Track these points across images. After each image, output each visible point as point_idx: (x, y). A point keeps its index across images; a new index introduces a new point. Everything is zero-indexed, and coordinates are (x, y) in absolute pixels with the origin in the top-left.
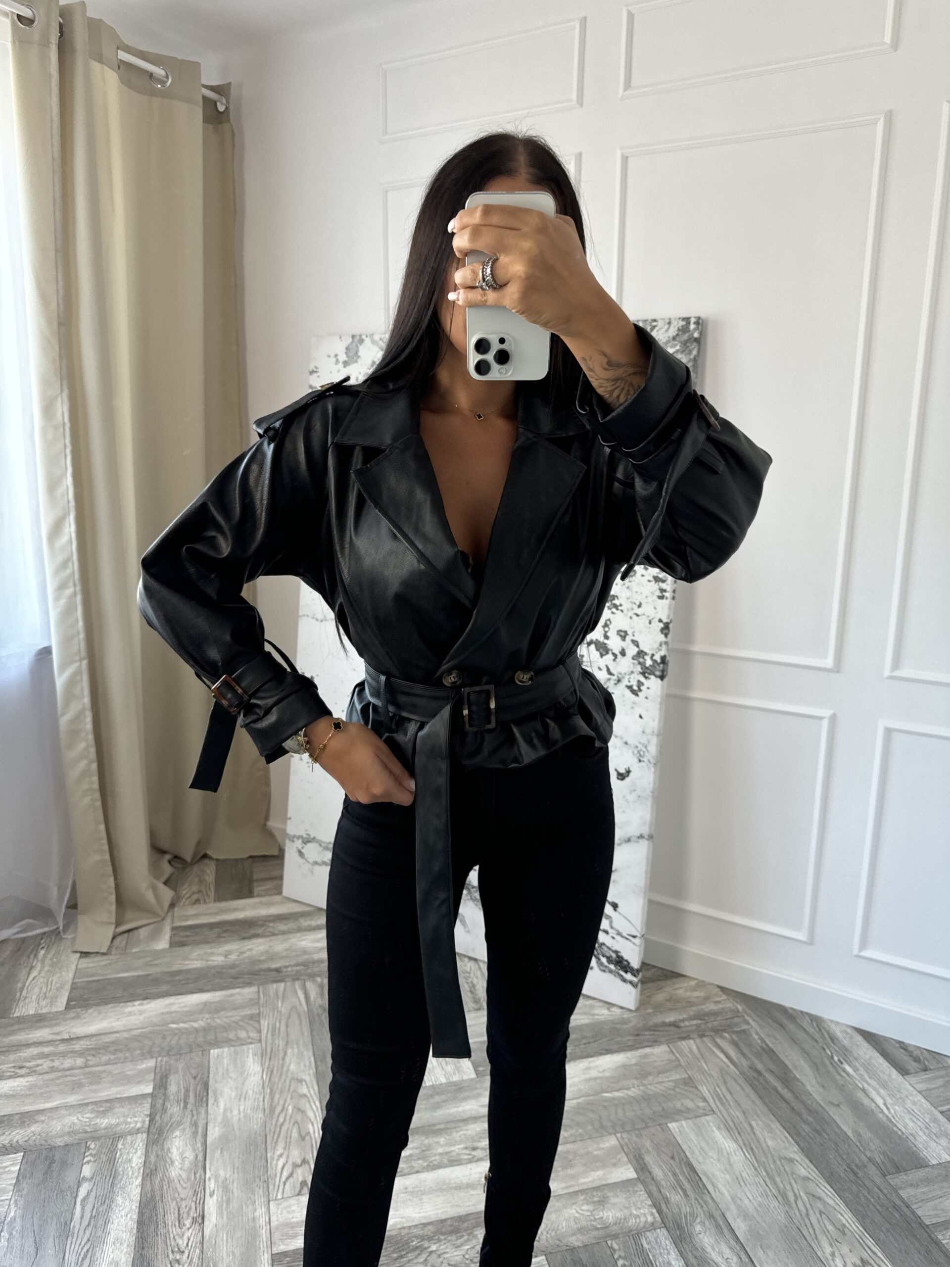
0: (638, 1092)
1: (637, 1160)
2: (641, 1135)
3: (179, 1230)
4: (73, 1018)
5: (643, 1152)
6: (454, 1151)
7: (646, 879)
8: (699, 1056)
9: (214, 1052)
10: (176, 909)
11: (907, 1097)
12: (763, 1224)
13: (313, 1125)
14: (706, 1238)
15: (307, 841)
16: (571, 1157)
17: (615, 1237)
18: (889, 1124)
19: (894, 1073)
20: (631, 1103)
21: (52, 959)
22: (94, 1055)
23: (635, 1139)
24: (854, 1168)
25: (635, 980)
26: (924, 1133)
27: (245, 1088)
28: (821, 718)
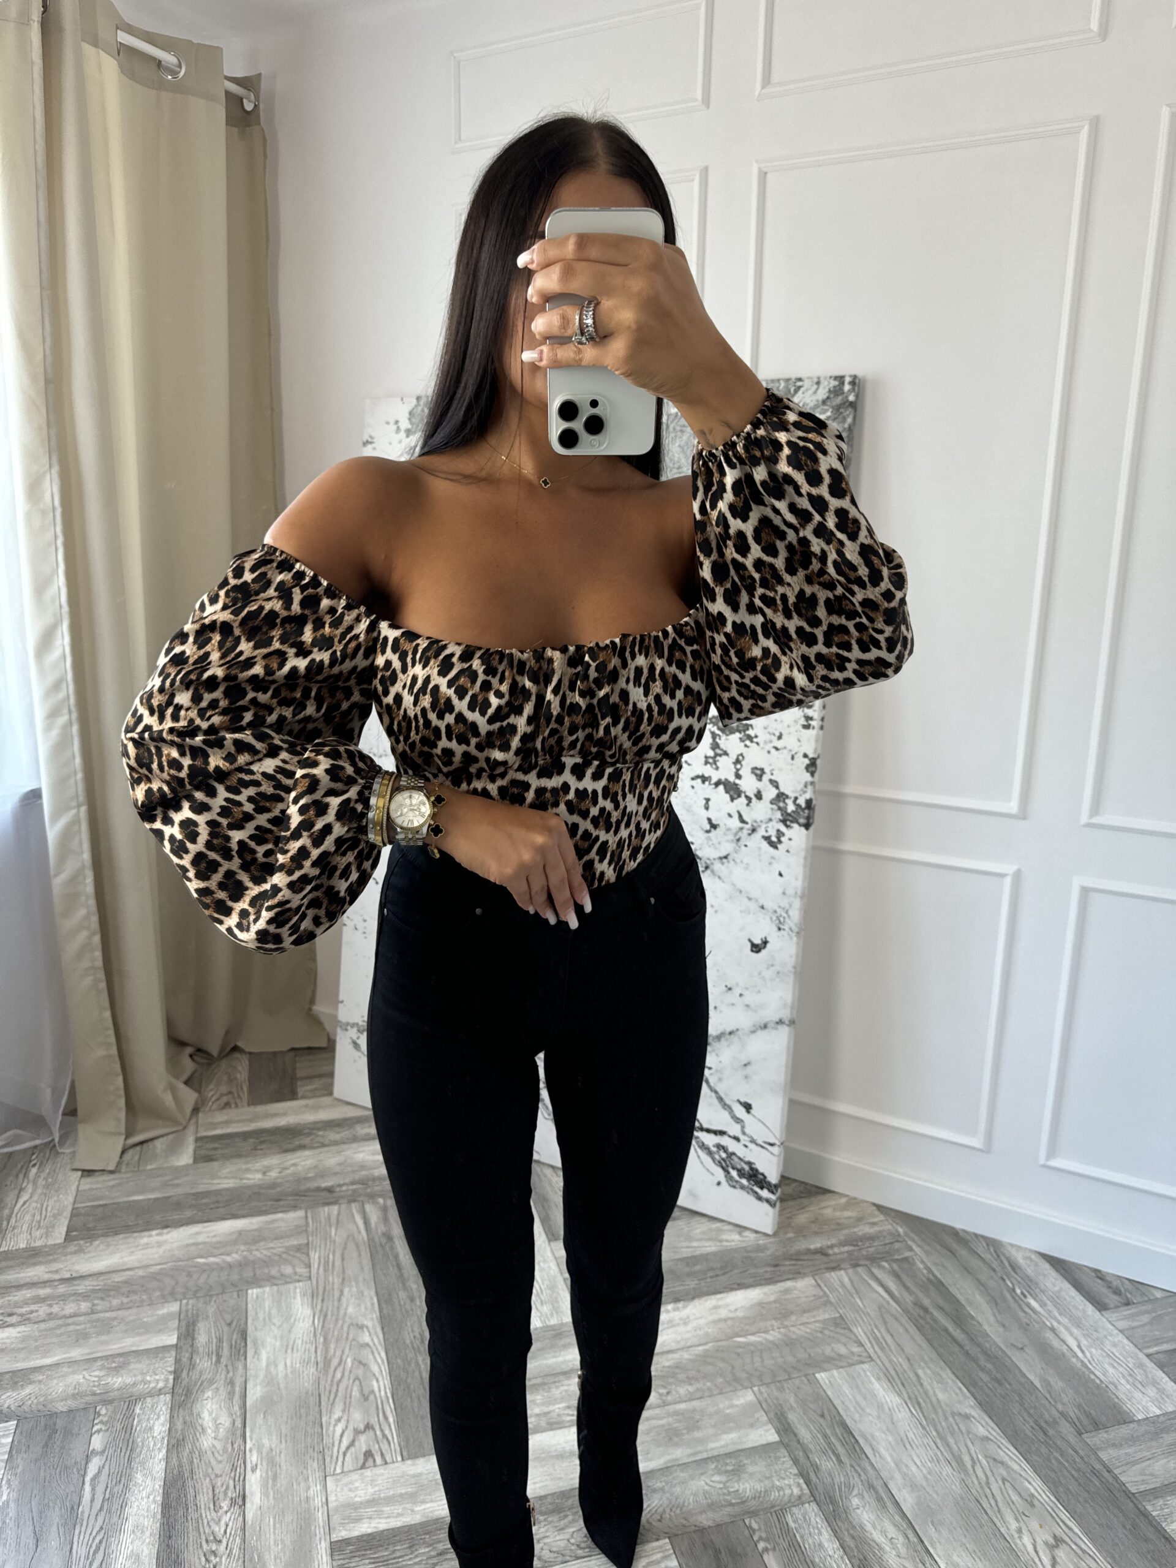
0: (777, 1334)
1: (779, 1419)
2: (783, 1388)
3: (214, 1514)
4: (75, 1253)
5: (786, 1409)
6: (553, 1411)
7: (786, 1072)
8: (853, 1291)
9: (253, 1293)
10: (201, 1115)
11: (1105, 1337)
12: (935, 1496)
13: (378, 1381)
14: (865, 1513)
16: (697, 1417)
17: (753, 1514)
18: (1084, 1369)
19: (1090, 1309)
20: (770, 1349)
21: (46, 1179)
22: (102, 1299)
23: (776, 1393)
24: (1044, 1425)
25: (773, 1197)
26: (1128, 1381)
27: (293, 1336)
28: (1003, 875)
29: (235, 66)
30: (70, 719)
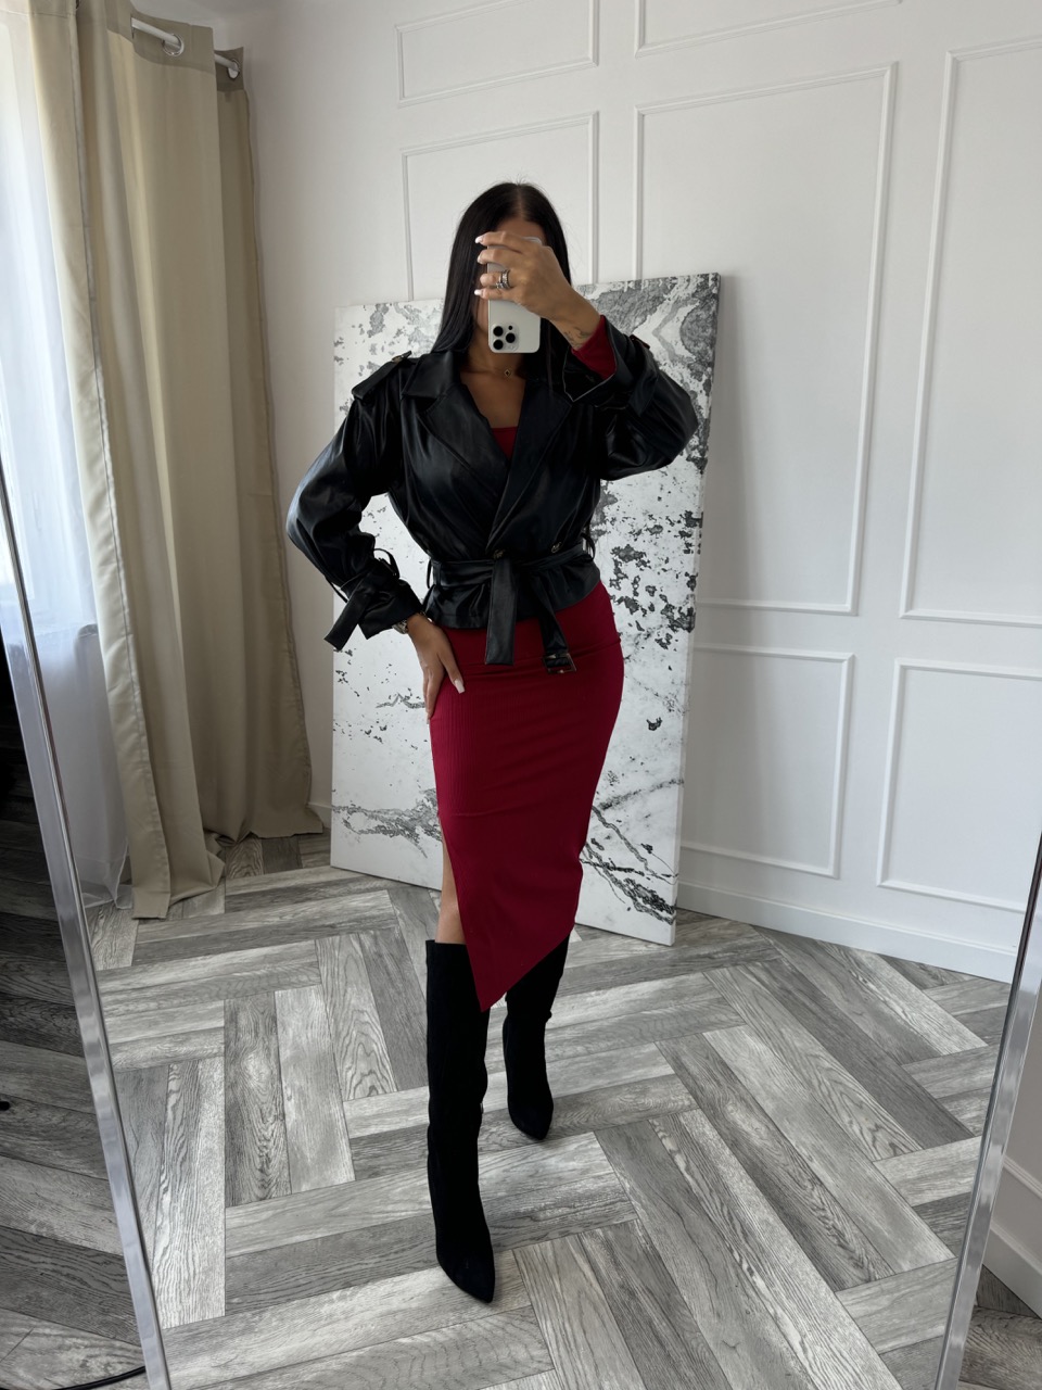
0: (675, 1010)
1: (675, 1061)
2: (678, 1042)
3: (263, 1125)
4: (141, 972)
5: (680, 1055)
7: (678, 820)
8: (731, 980)
9: (279, 993)
10: (228, 880)
11: (924, 1006)
12: (790, 1103)
13: (376, 1044)
14: (737, 1116)
15: (353, 810)
18: (906, 1026)
19: (914, 989)
20: (668, 1018)
21: (111, 927)
22: (165, 1000)
23: (672, 1044)
24: (873, 1060)
26: (938, 1032)
27: (311, 1019)
28: (841, 661)
29: (222, 43)
30: (118, 567)
